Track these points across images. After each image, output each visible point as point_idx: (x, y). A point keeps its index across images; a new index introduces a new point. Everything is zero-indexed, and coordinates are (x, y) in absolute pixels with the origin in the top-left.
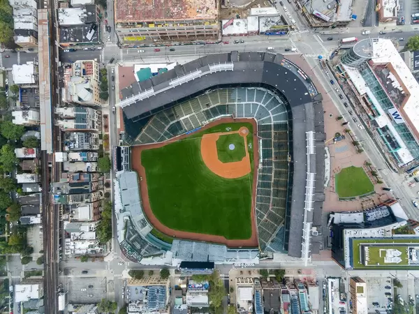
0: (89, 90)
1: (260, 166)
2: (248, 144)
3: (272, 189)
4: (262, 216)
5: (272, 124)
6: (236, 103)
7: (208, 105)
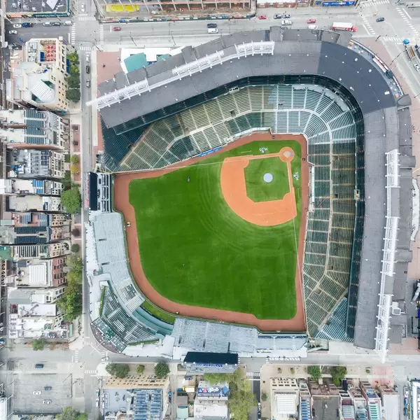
0: (48, 83)
1: (312, 208)
2: (293, 172)
3: (329, 242)
4: (312, 284)
5: (331, 143)
6: (276, 110)
7: (232, 113)
